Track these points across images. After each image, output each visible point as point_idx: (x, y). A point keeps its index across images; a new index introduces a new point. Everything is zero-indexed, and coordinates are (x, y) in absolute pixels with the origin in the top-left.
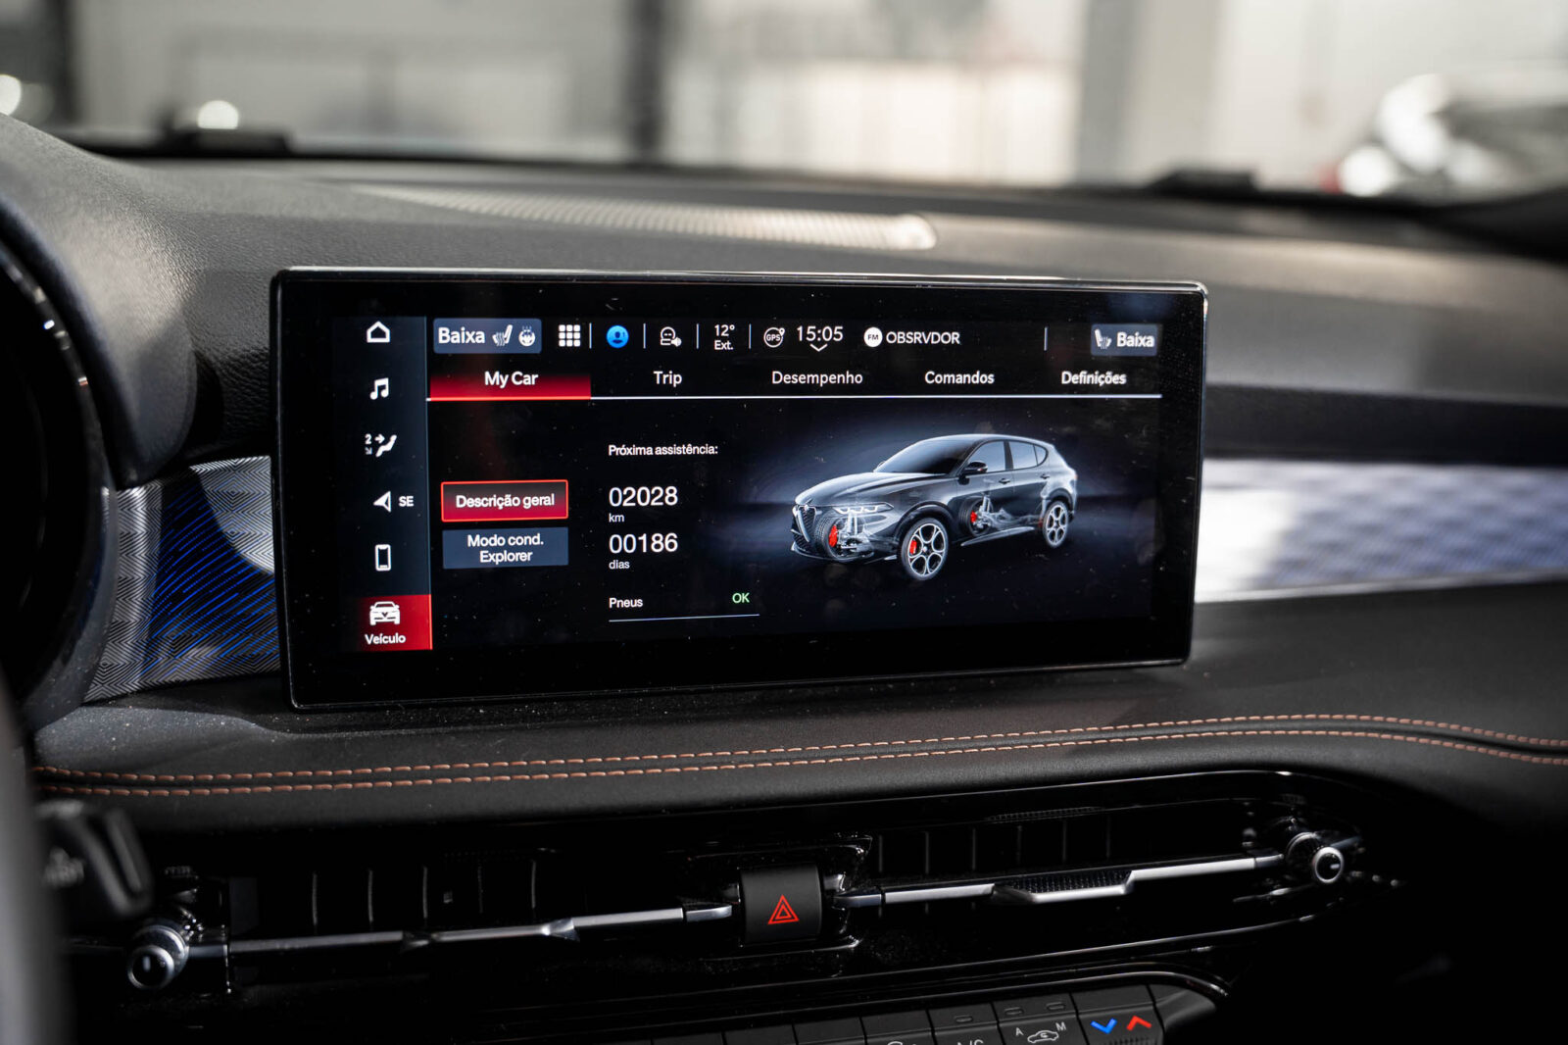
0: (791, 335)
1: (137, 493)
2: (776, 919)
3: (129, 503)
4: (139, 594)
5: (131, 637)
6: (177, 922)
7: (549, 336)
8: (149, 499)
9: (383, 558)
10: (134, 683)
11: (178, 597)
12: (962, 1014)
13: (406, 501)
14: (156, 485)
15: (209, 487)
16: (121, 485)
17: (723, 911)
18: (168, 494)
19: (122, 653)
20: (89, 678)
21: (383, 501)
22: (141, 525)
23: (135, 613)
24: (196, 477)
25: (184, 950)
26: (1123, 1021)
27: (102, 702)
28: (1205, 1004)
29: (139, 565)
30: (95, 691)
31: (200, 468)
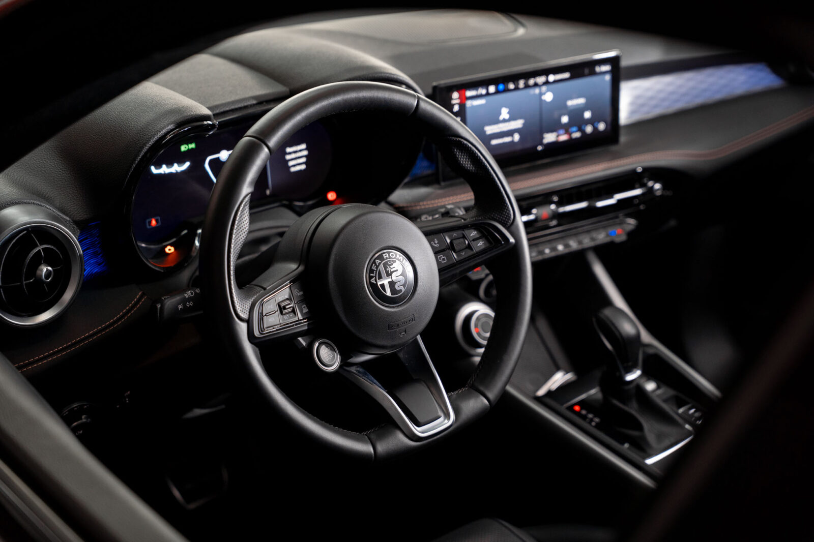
0: (535, 81)
7: (488, 90)
12: (582, 236)
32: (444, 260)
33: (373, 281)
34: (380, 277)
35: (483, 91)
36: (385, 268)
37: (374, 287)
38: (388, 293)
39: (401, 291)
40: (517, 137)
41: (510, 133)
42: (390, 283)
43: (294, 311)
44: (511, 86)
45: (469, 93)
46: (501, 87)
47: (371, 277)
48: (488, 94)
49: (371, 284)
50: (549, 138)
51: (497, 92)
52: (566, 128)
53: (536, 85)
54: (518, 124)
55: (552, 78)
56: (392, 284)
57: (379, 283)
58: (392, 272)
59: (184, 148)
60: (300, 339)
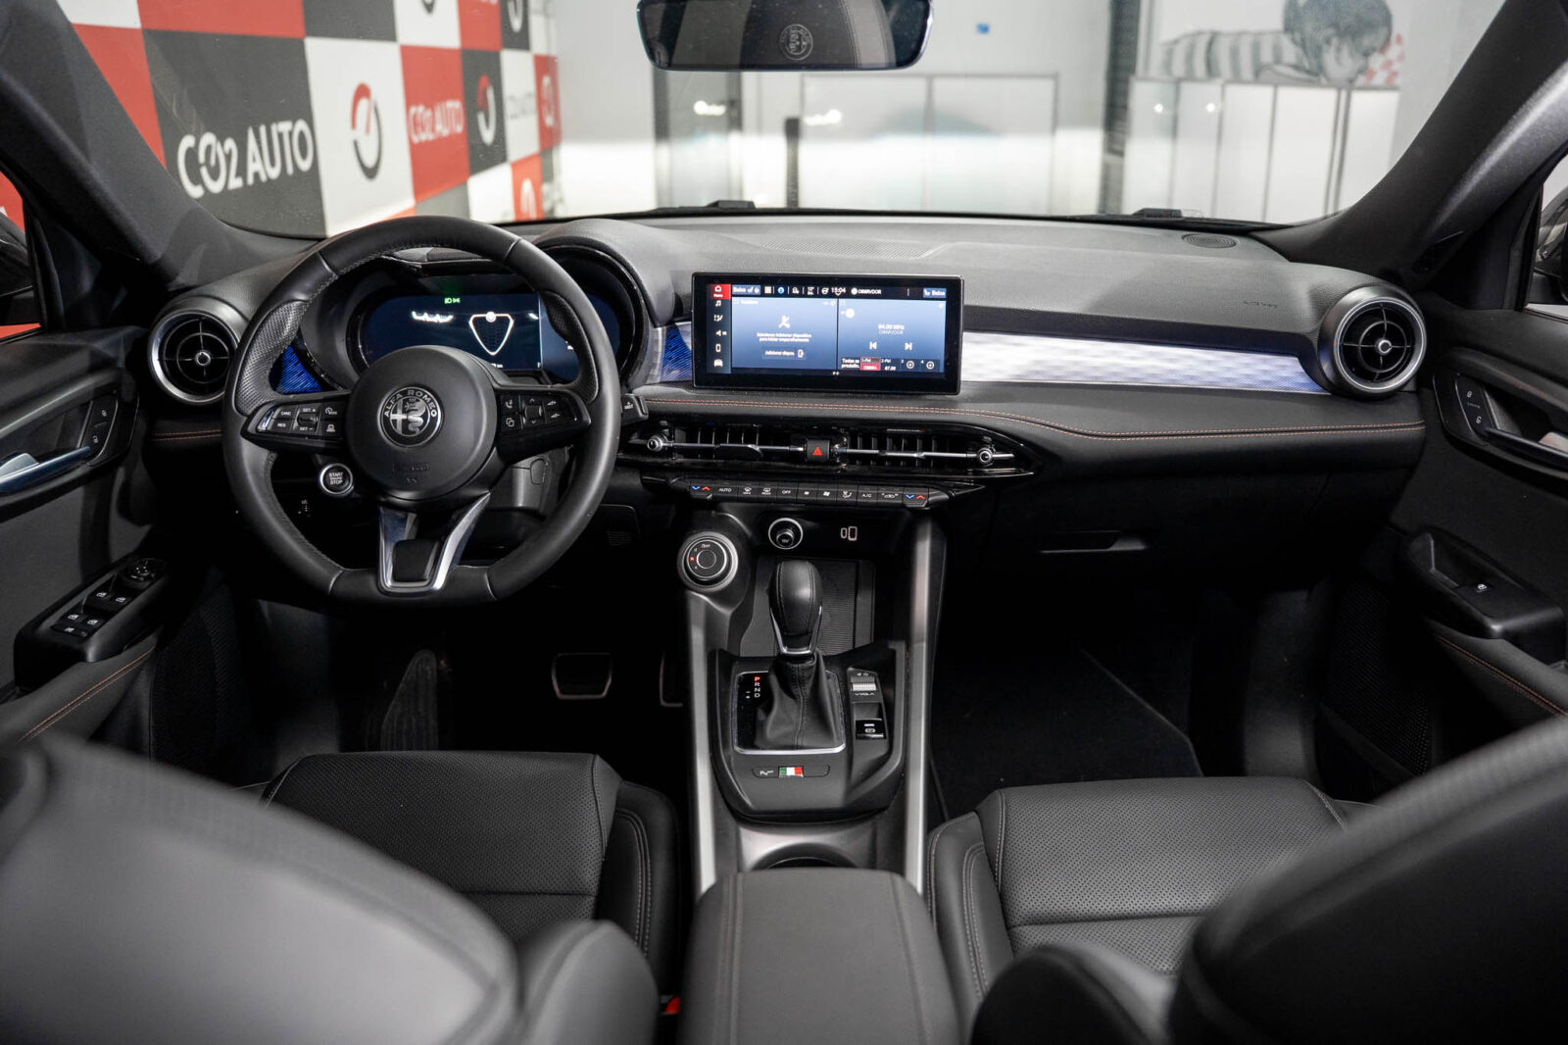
0: (830, 291)
1: (660, 329)
2: (815, 453)
3: (657, 332)
4: (660, 356)
5: (658, 367)
6: (662, 437)
7: (763, 290)
8: (663, 331)
9: (718, 348)
10: (658, 380)
11: (670, 359)
12: (867, 488)
13: (725, 333)
14: (665, 328)
15: (680, 329)
16: (655, 327)
17: (801, 449)
18: (668, 331)
19: (656, 372)
20: (647, 377)
21: (719, 333)
22: (660, 338)
23: (659, 361)
24: (677, 327)
25: (662, 444)
26: (916, 496)
27: (650, 384)
28: (946, 496)
29: (660, 348)
30: (648, 381)
31: (678, 324)
32: (511, 424)
33: (387, 413)
34: (395, 412)
35: (757, 291)
36: (404, 404)
37: (386, 420)
38: (399, 429)
39: (414, 432)
40: (801, 354)
41: (794, 347)
42: (403, 421)
43: (315, 426)
44: (795, 291)
45: (737, 289)
46: (781, 290)
47: (386, 410)
48: (763, 294)
49: (385, 416)
50: (850, 364)
51: (776, 295)
52: (875, 356)
53: (831, 295)
54: (804, 338)
55: (854, 291)
56: (406, 422)
57: (393, 417)
58: (409, 411)
59: (447, 301)
60: (318, 456)
